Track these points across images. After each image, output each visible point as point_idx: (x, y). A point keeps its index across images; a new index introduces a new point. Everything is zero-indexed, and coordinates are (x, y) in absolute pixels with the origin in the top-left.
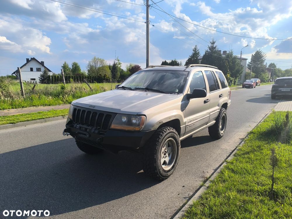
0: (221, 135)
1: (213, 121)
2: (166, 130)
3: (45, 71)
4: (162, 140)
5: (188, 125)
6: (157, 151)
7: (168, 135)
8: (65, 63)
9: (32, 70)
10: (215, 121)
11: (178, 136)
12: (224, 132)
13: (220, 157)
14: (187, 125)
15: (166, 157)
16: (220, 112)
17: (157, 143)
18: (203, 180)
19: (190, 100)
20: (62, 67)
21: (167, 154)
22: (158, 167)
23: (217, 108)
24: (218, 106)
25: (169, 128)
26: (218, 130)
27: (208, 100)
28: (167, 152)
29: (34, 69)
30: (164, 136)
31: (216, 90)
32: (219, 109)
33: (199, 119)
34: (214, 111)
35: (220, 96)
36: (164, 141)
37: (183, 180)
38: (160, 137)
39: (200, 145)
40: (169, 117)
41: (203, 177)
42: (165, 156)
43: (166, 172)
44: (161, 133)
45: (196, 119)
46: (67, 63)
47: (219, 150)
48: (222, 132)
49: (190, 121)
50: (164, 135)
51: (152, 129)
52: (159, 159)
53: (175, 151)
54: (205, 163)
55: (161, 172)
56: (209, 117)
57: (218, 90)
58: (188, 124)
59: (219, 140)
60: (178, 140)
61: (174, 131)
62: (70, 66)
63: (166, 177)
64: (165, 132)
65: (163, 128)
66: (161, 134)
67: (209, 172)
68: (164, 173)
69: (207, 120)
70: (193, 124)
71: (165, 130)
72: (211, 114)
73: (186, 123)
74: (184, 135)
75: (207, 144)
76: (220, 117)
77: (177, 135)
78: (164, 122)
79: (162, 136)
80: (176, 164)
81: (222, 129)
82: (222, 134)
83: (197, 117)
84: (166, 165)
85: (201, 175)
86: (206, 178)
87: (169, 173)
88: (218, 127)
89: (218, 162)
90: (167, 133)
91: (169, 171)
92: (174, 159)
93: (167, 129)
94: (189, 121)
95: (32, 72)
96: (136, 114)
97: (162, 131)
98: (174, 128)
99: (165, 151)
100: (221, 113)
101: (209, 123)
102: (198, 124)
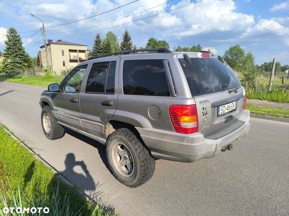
31: (103, 93)
69: (78, 123)
101: (89, 133)
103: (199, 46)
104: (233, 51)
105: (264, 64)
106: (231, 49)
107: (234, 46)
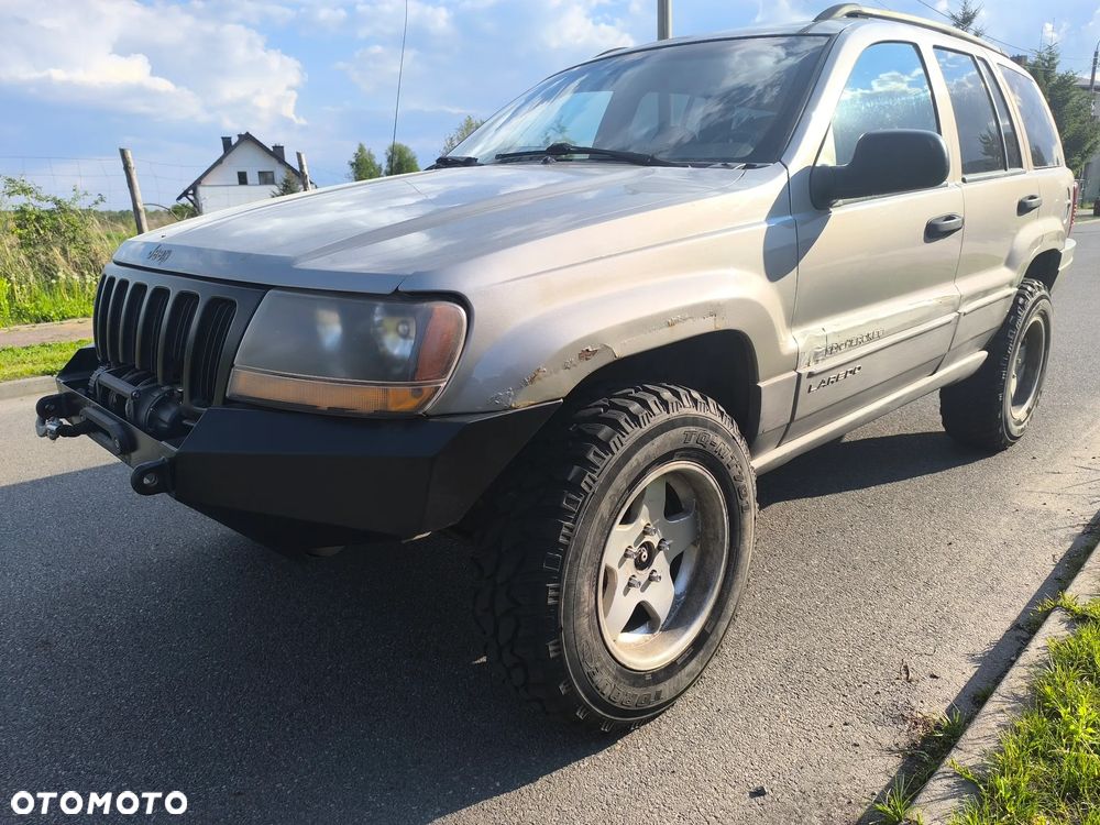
0: (1015, 430)
1: (970, 351)
2: (644, 404)
3: (286, 181)
4: (610, 479)
5: (811, 375)
6: (564, 555)
7: (658, 441)
8: (361, 149)
9: (243, 179)
10: (985, 354)
11: (742, 444)
12: (1029, 411)
13: (1012, 564)
14: (804, 370)
15: (651, 579)
16: (1016, 301)
17: (570, 501)
18: (903, 740)
19: (835, 212)
20: (352, 165)
21: (661, 564)
22: (578, 665)
23: (1004, 274)
24: (1010, 262)
25: (667, 395)
26: (1000, 406)
27: (950, 218)
28: (659, 548)
29: (252, 177)
30: (622, 450)
31: (1002, 172)
32: (1011, 285)
33: (888, 334)
34: (986, 292)
35: (1024, 208)
36: (620, 482)
37: (764, 735)
38: (591, 456)
39: (888, 487)
40: (666, 314)
41: (905, 720)
42: (643, 575)
43: (647, 684)
44: (604, 432)
45: (870, 338)
46: (366, 147)
47: (1005, 519)
48: (1018, 413)
49: (830, 351)
50: (628, 442)
51: (522, 402)
52: (587, 607)
53: (717, 538)
54: (917, 608)
55: (607, 691)
56: (949, 329)
57: (1010, 171)
58: (815, 368)
59: (999, 456)
60: (734, 472)
61: (711, 412)
63: (646, 713)
64: (635, 419)
65: (626, 396)
66: (601, 435)
67: (945, 675)
68: (631, 691)
69: (937, 345)
70: (851, 369)
71: (635, 407)
72: (965, 309)
73: (803, 361)
74: (785, 434)
75: (927, 479)
76: (1014, 328)
77: (730, 439)
78: (622, 349)
79: (605, 447)
80: (724, 624)
81: (1019, 400)
82: (1019, 423)
83: (877, 321)
84: (652, 630)
85: (885, 699)
86: (920, 731)
87: (667, 689)
88: (1001, 386)
89: (1005, 601)
90: (646, 428)
91: (671, 669)
92: (706, 589)
93: (651, 400)
94: (822, 345)
95: (244, 187)
96: (388, 290)
97: (612, 414)
98: (711, 389)
99: (648, 545)
100: (1023, 306)
101: (948, 364)
102: (881, 370)
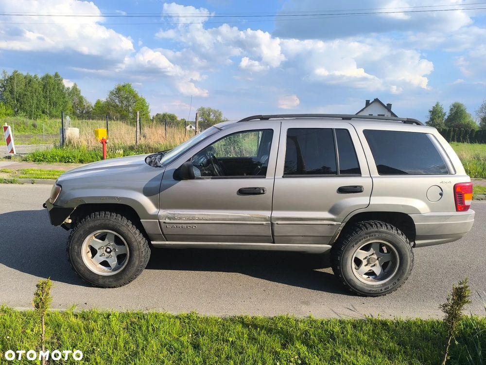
10: (329, 246)
20: (430, 112)
23: (324, 215)
31: (333, 175)
32: (332, 221)
33: (211, 220)
34: (301, 219)
45: (199, 219)
46: (440, 104)
56: (266, 227)
57: (341, 175)
62: (447, 111)
69: (257, 231)
70: (190, 226)
72: (277, 222)
73: (162, 218)
81: (380, 278)
101: (288, 243)
103: (56, 75)
104: (122, 93)
105: (157, 115)
106: (119, 90)
107: (122, 84)
